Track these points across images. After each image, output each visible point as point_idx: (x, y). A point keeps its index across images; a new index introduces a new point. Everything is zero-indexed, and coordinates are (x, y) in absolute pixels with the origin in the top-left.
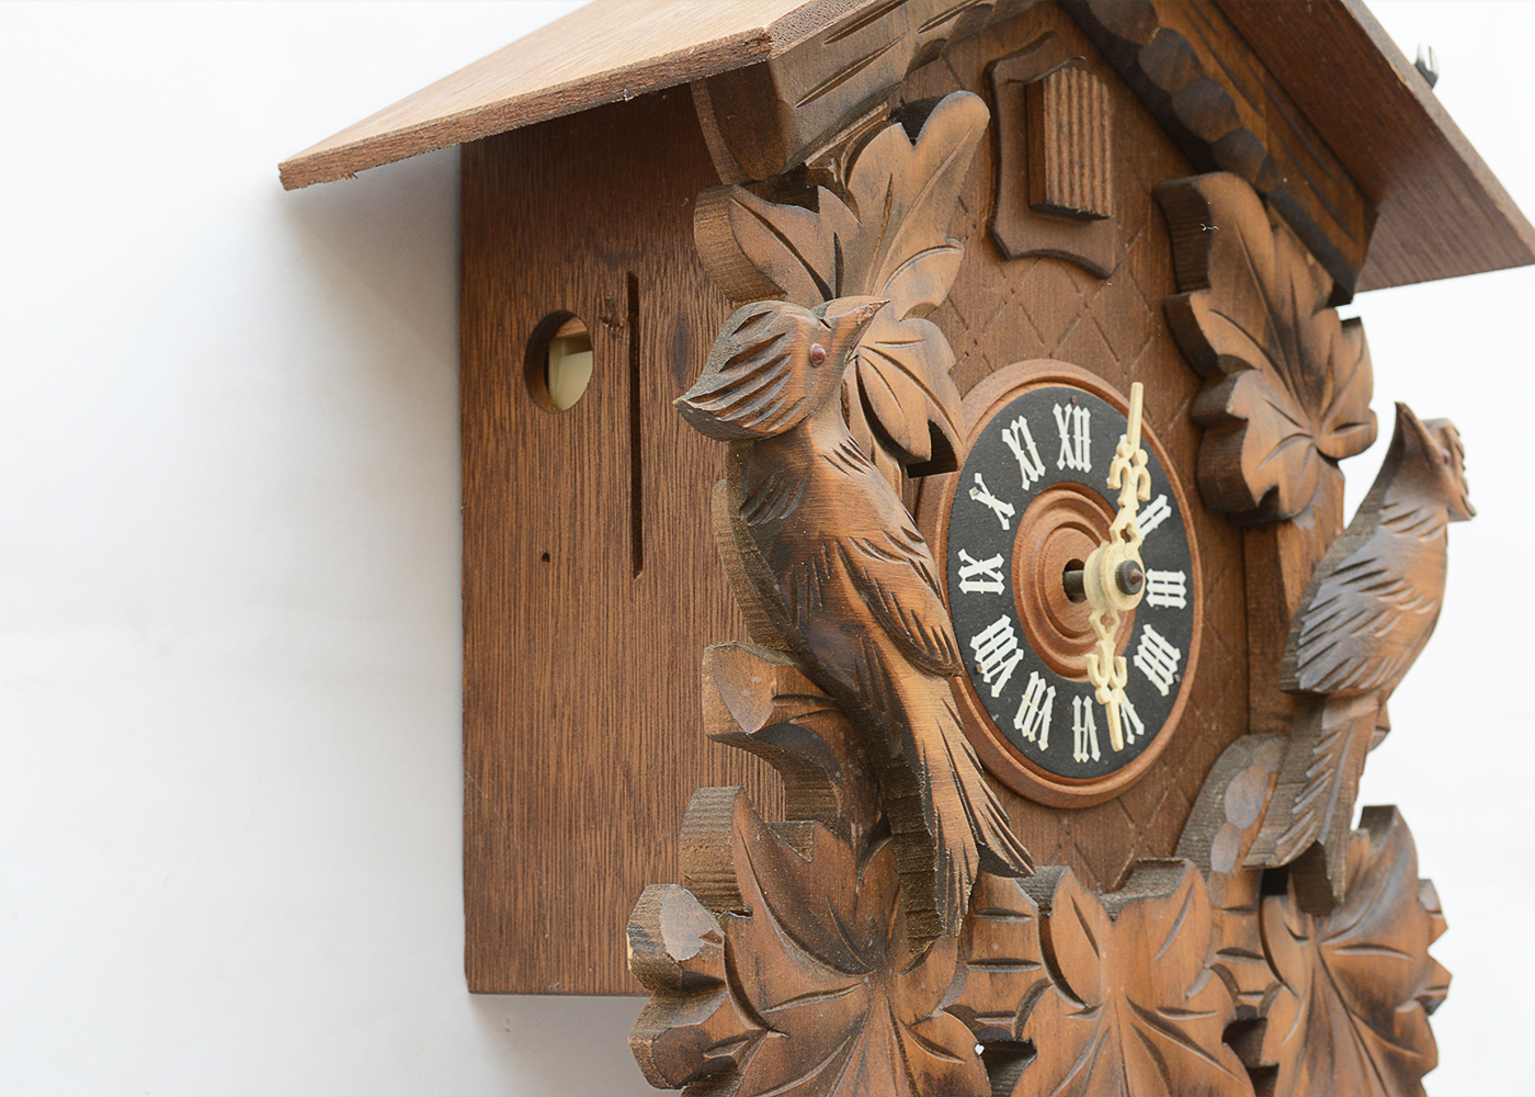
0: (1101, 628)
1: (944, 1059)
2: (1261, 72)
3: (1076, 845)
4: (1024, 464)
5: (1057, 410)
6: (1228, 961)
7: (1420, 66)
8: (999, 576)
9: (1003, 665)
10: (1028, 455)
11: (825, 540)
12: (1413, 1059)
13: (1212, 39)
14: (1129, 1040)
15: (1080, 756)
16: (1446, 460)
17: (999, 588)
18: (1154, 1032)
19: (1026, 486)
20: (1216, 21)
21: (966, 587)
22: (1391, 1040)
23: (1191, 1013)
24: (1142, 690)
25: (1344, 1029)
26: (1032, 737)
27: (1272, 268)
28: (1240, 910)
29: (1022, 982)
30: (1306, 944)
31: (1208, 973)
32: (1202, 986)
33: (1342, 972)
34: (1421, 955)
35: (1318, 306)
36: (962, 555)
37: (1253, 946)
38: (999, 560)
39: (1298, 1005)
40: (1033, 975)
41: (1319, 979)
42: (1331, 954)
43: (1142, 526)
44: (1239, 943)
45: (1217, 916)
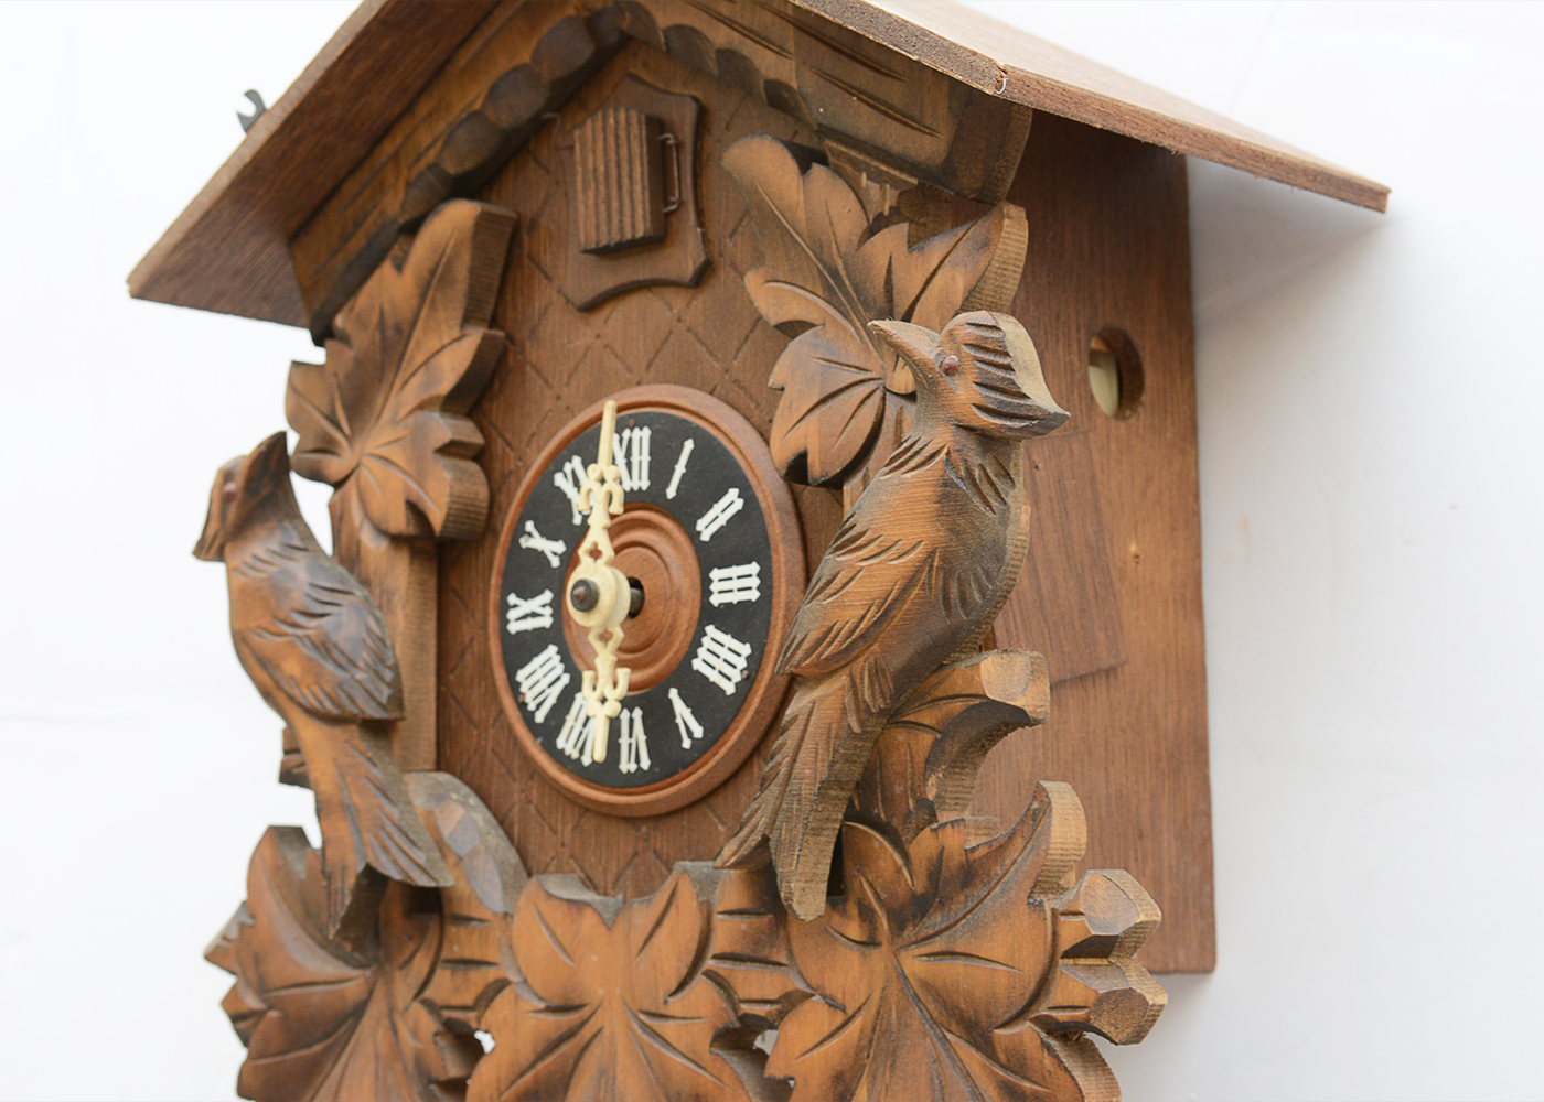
0: (597, 645)
2: (788, 9)
3: (655, 852)
4: (576, 499)
5: (615, 439)
6: (723, 967)
8: (548, 611)
9: (548, 691)
14: (621, 1041)
15: (623, 767)
16: (948, 372)
17: (548, 621)
18: (646, 1038)
19: (578, 519)
21: (513, 628)
22: (1001, 1066)
23: (673, 1018)
24: (701, 694)
25: (920, 1049)
26: (575, 755)
27: (801, 215)
28: (741, 912)
29: (480, 979)
30: (875, 953)
31: (700, 979)
32: (686, 991)
33: (925, 984)
34: (1031, 968)
35: (872, 230)
36: (512, 599)
37: (764, 953)
38: (547, 596)
39: (839, 1018)
40: (491, 974)
41: (894, 989)
42: (915, 964)
43: (707, 527)
44: (738, 949)
45: (718, 918)
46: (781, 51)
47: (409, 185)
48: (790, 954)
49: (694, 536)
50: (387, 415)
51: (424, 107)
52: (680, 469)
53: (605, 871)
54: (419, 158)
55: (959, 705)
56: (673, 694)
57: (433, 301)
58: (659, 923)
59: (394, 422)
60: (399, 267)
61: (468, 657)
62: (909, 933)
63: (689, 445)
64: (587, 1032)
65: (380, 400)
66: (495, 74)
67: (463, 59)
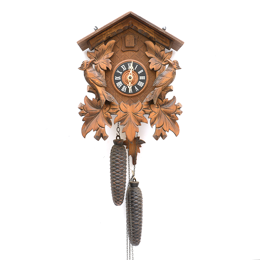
0: (129, 82)
1: (107, 116)
2: (153, 31)
3: (131, 100)
4: (124, 69)
5: (128, 64)
6: (144, 109)
7: (163, 29)
8: (120, 78)
9: (120, 85)
10: (124, 68)
11: (88, 78)
12: (174, 119)
13: (146, 29)
14: (131, 115)
15: (129, 92)
16: (174, 64)
17: (120, 79)
18: (135, 115)
19: (124, 70)
20: (147, 27)
21: (116, 79)
22: (171, 117)
23: (139, 113)
24: (138, 87)
25: (163, 116)
26: (123, 91)
27: (154, 48)
28: (146, 105)
29: (116, 110)
30: (158, 108)
31: (141, 110)
32: (140, 111)
33: (163, 111)
34: (175, 109)
35: (161, 51)
36: (116, 77)
37: (148, 108)
38: (120, 77)
39: (156, 113)
40: (118, 110)
41: (160, 111)
42: (162, 109)
43: (139, 73)
44: (146, 108)
45: (143, 105)
46: (152, 34)
47: (106, 37)
48: (151, 108)
49: (138, 73)
50: (102, 58)
51: (108, 30)
52: (136, 67)
53: (125, 101)
54: (108, 35)
55: (169, 90)
56: (135, 86)
57: (109, 49)
58: (137, 106)
59: (104, 59)
60: (105, 45)
61: (108, 81)
62: (162, 107)
63: (137, 65)
64: (127, 115)
65: (101, 57)
66: (118, 29)
67: (114, 27)
